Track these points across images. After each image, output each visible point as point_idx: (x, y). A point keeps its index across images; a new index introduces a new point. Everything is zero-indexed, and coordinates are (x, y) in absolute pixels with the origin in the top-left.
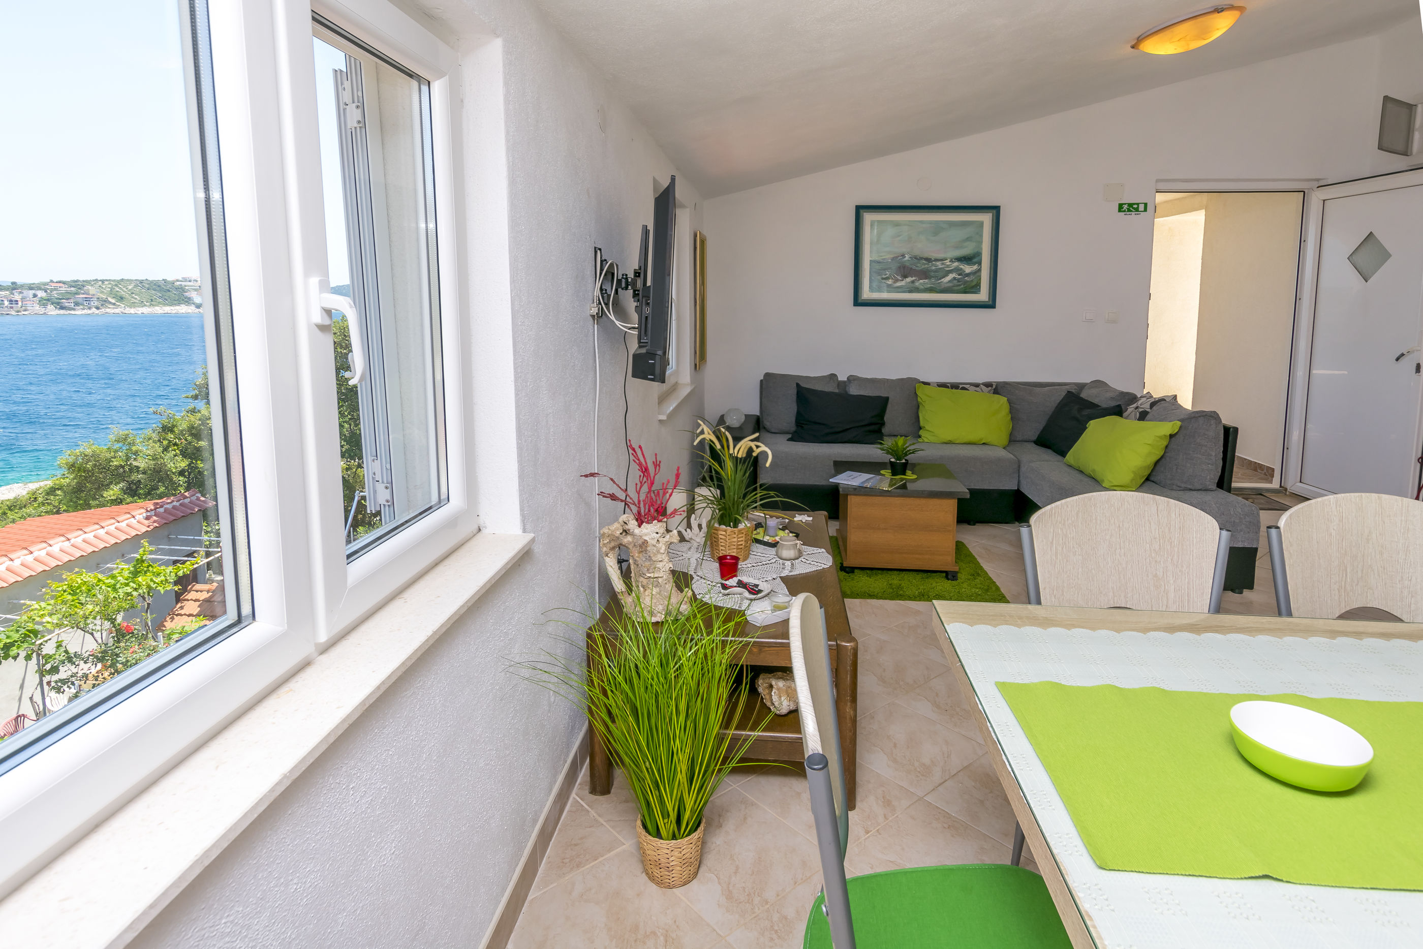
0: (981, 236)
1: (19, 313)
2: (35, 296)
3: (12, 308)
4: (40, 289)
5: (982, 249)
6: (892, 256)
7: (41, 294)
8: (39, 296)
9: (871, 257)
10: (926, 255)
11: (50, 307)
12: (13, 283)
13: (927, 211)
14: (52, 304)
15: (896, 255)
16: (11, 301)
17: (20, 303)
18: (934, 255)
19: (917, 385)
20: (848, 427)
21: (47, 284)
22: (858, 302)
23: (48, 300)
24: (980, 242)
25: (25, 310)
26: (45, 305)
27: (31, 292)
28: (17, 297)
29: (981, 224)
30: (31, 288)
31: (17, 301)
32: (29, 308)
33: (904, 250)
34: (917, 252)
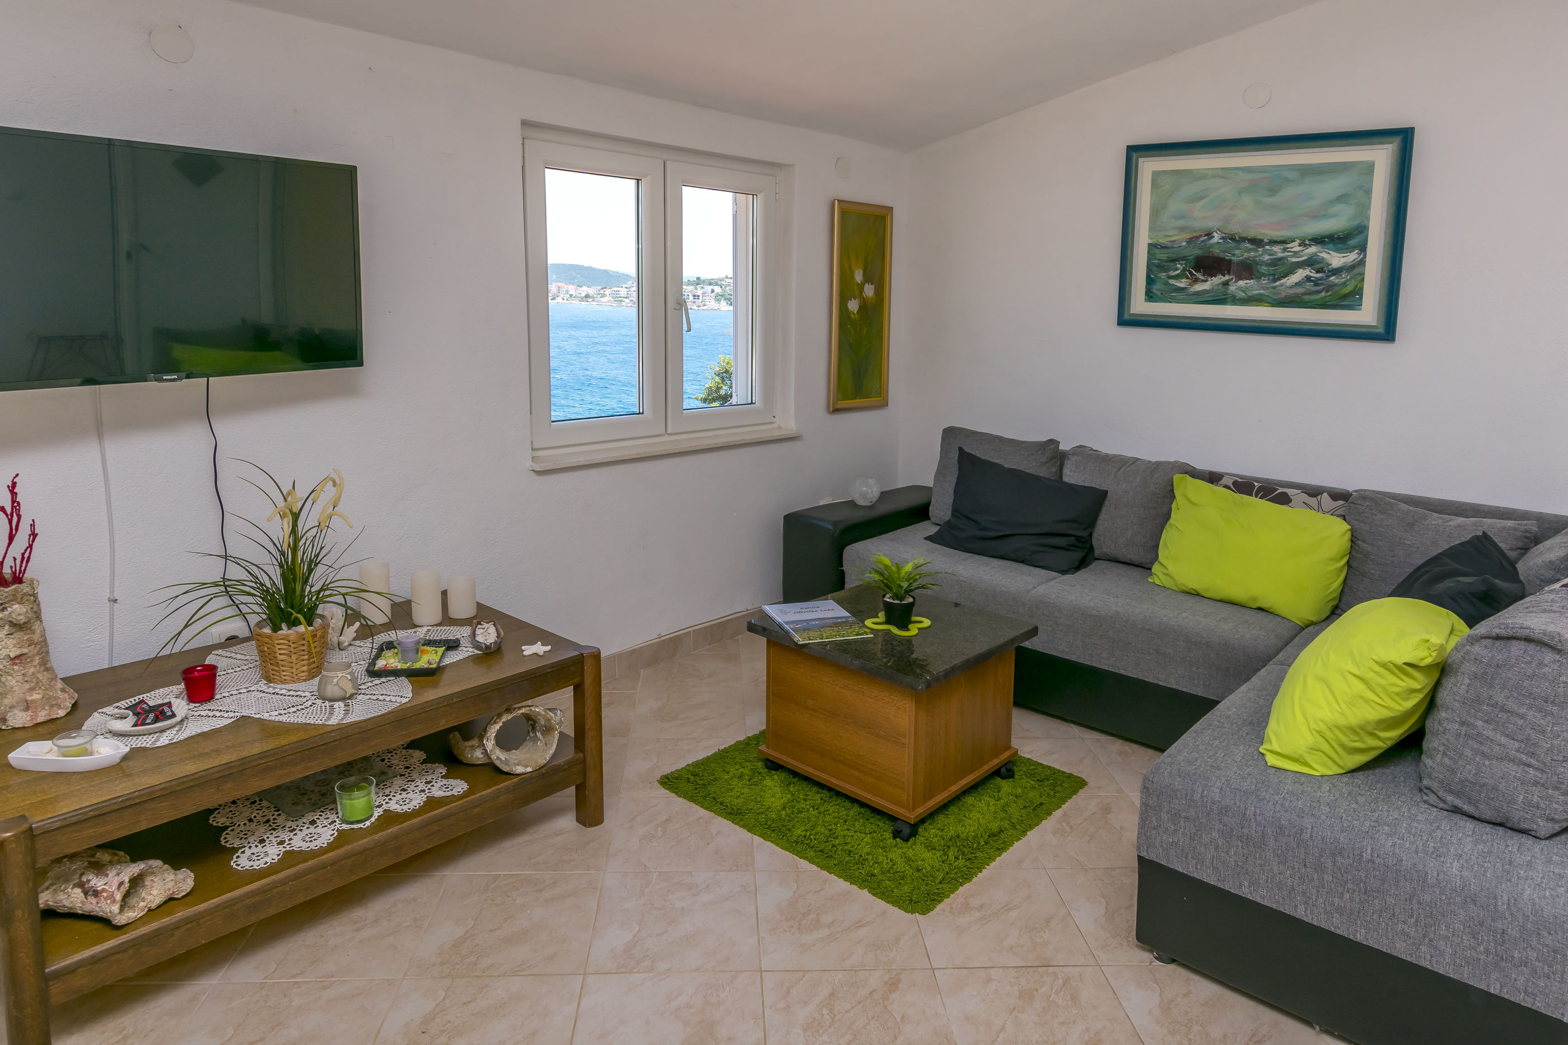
0: (1368, 192)
1: (700, 308)
2: (713, 291)
3: (694, 302)
4: (717, 284)
5: (1368, 218)
6: (1188, 236)
7: (717, 289)
8: (716, 292)
9: (1150, 238)
10: (1252, 234)
11: (723, 303)
12: (698, 278)
13: (1257, 147)
14: (725, 300)
15: (1195, 234)
16: (694, 296)
17: (701, 298)
18: (1268, 233)
19: (1177, 477)
20: (1008, 533)
21: (722, 280)
22: (1126, 320)
23: (722, 296)
24: (1364, 208)
25: (704, 305)
26: (719, 301)
27: (710, 287)
28: (699, 292)
29: (1369, 168)
30: (710, 284)
31: (698, 296)
32: (707, 303)
33: (1211, 224)
34: (1235, 229)
